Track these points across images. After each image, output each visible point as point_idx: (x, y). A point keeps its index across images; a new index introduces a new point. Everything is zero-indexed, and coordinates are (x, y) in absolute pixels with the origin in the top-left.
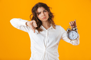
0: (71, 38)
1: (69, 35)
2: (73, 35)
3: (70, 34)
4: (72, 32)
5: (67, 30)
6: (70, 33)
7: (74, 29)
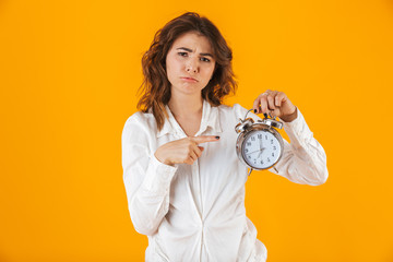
0: (252, 161)
1: (247, 147)
2: (262, 150)
3: (249, 144)
4: (260, 137)
5: (241, 128)
6: (250, 140)
7: (269, 123)
